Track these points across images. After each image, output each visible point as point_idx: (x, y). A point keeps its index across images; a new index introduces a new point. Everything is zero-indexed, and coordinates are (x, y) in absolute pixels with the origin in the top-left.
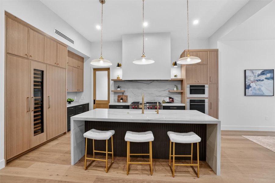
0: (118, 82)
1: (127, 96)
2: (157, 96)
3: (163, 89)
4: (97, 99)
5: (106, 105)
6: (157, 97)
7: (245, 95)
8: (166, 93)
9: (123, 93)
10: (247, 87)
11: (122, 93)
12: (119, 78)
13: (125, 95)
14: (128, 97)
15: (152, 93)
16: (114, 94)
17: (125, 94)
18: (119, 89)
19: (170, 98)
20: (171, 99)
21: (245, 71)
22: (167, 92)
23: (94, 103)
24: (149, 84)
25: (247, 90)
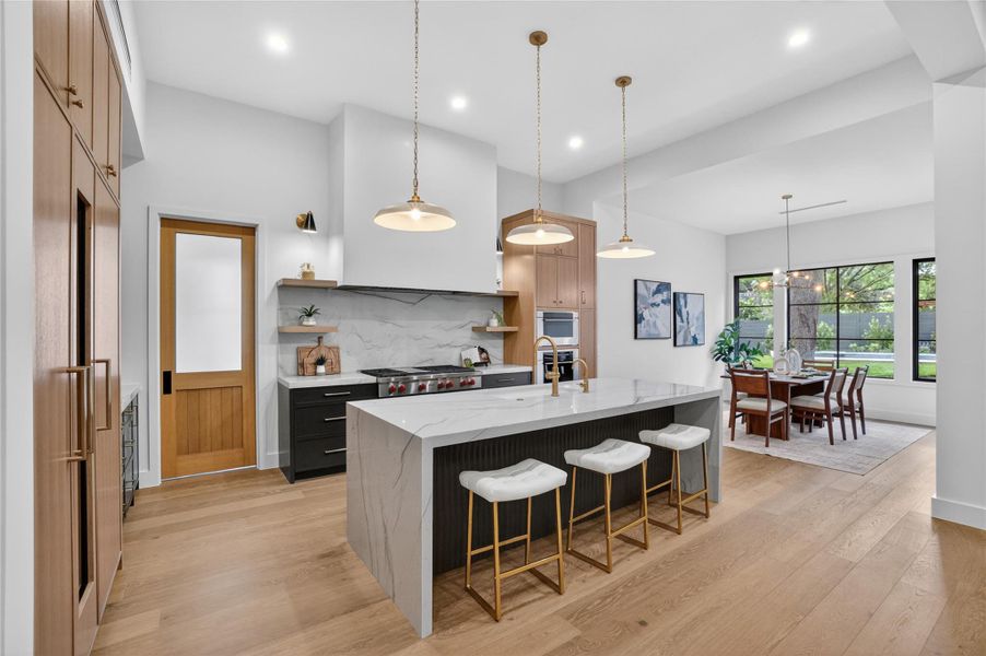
0: (302, 291)
1: (338, 348)
2: (440, 347)
3: (458, 323)
4: (182, 366)
5: (236, 392)
6: (440, 350)
7: (636, 337)
8: (466, 336)
9: (320, 338)
10: (638, 319)
11: (316, 339)
12: (312, 273)
13: (329, 344)
14: (341, 351)
15: (425, 337)
16: (280, 342)
17: (329, 341)
18: (311, 322)
19: (482, 350)
20: (484, 355)
21: (636, 281)
22: (469, 333)
23: (167, 389)
24: (414, 304)
25: (639, 325)
